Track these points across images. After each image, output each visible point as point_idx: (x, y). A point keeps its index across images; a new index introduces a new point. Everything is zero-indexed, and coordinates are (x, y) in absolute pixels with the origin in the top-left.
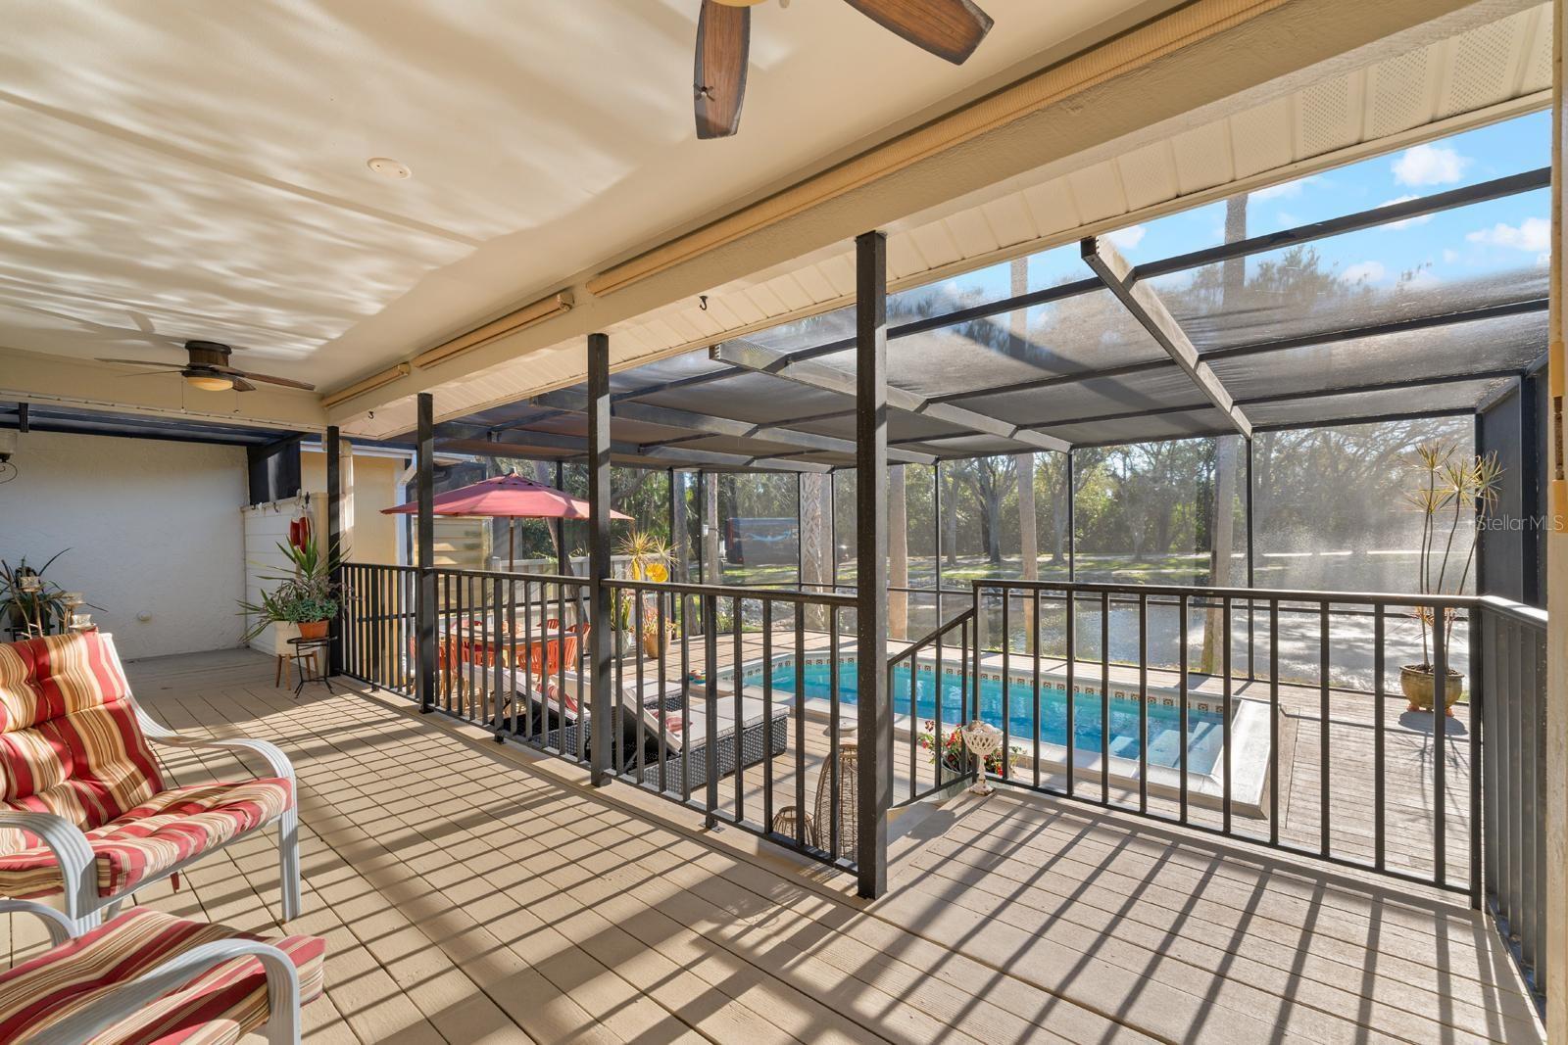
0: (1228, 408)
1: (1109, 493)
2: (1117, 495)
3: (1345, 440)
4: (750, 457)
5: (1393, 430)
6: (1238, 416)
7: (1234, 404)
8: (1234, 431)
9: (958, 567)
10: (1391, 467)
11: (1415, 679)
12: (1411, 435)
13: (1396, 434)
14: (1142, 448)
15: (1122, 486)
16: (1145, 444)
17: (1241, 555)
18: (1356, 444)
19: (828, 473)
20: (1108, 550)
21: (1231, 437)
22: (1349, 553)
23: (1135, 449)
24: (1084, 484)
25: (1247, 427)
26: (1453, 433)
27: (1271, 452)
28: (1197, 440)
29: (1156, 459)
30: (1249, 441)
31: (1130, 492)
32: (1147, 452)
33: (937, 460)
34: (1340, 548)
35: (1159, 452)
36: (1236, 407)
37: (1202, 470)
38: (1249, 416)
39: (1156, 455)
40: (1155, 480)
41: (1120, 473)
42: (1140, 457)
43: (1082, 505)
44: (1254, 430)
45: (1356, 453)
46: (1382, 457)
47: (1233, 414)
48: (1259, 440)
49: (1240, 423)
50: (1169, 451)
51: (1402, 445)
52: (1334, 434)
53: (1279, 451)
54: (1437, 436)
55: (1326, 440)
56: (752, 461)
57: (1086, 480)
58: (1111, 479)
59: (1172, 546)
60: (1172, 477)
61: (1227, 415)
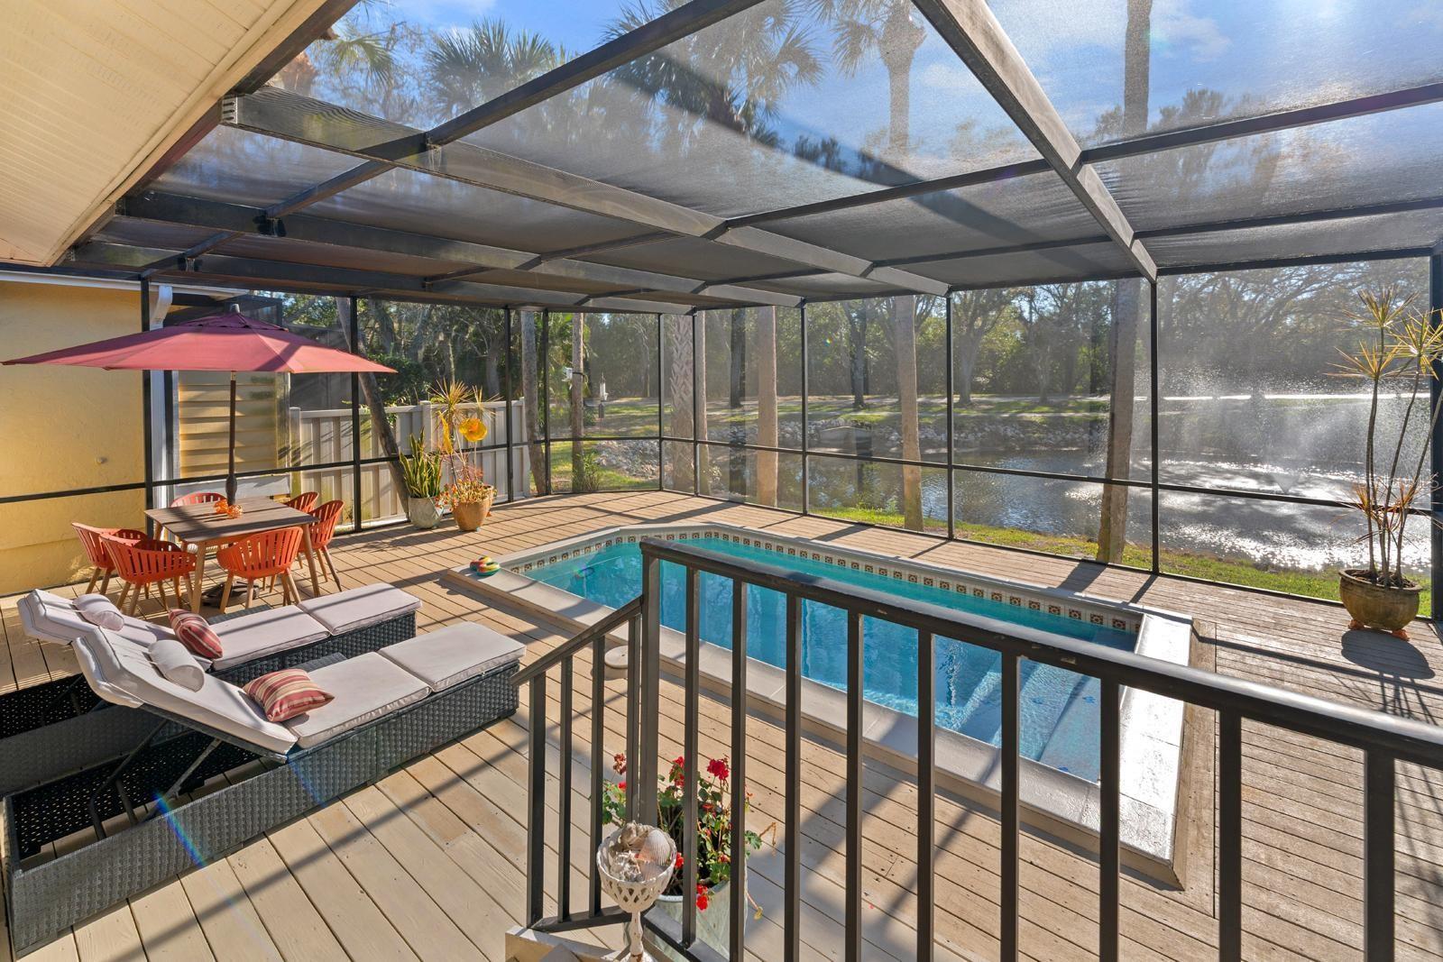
0: (1128, 241)
1: (1018, 335)
2: (1025, 337)
3: (1244, 287)
4: (583, 296)
5: (1290, 277)
6: (1139, 250)
7: (1136, 236)
8: (1138, 272)
9: (868, 407)
10: (1287, 313)
11: (1359, 591)
12: (1308, 282)
13: (1293, 281)
14: (1049, 291)
15: (1029, 329)
16: (1052, 287)
17: (1145, 398)
18: (1255, 291)
19: (687, 314)
20: (1016, 391)
21: (1133, 280)
22: (1248, 397)
23: (1040, 291)
24: (993, 325)
25: (1151, 269)
26: (1346, 281)
27: (1173, 297)
28: (1102, 284)
29: (1062, 301)
30: (1154, 286)
31: (1037, 333)
32: (1053, 295)
33: (803, 302)
34: (1238, 392)
35: (1064, 295)
36: (1138, 241)
37: (1106, 314)
38: (1153, 254)
39: (1061, 297)
40: (1060, 324)
41: (1026, 315)
42: (1046, 300)
43: (992, 346)
44: (1160, 273)
45: (1255, 299)
46: (1280, 304)
47: (1134, 250)
48: (1163, 283)
49: (1143, 262)
50: (1075, 294)
51: (1299, 291)
52: (1233, 280)
53: (1179, 296)
54: (1332, 284)
55: (1226, 286)
56: (586, 300)
57: (995, 322)
58: (1017, 321)
59: (1078, 387)
60: (1078, 320)
61: (1126, 251)
